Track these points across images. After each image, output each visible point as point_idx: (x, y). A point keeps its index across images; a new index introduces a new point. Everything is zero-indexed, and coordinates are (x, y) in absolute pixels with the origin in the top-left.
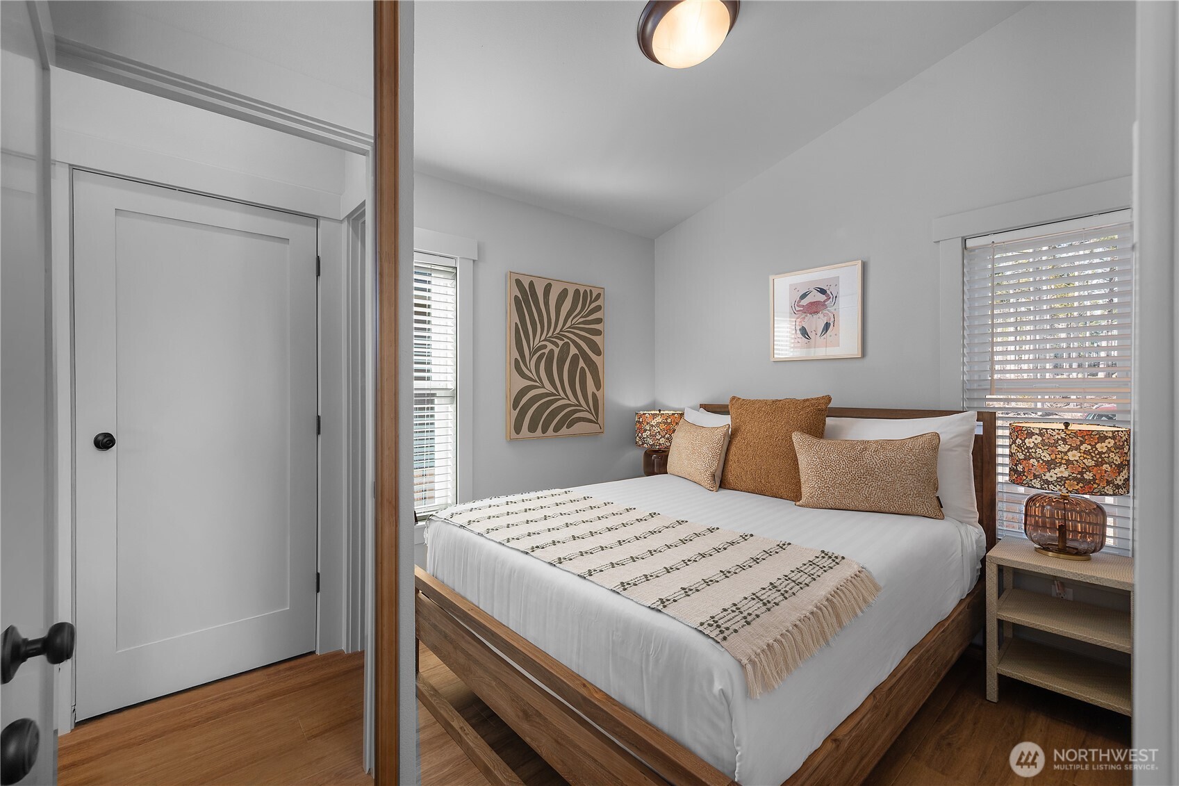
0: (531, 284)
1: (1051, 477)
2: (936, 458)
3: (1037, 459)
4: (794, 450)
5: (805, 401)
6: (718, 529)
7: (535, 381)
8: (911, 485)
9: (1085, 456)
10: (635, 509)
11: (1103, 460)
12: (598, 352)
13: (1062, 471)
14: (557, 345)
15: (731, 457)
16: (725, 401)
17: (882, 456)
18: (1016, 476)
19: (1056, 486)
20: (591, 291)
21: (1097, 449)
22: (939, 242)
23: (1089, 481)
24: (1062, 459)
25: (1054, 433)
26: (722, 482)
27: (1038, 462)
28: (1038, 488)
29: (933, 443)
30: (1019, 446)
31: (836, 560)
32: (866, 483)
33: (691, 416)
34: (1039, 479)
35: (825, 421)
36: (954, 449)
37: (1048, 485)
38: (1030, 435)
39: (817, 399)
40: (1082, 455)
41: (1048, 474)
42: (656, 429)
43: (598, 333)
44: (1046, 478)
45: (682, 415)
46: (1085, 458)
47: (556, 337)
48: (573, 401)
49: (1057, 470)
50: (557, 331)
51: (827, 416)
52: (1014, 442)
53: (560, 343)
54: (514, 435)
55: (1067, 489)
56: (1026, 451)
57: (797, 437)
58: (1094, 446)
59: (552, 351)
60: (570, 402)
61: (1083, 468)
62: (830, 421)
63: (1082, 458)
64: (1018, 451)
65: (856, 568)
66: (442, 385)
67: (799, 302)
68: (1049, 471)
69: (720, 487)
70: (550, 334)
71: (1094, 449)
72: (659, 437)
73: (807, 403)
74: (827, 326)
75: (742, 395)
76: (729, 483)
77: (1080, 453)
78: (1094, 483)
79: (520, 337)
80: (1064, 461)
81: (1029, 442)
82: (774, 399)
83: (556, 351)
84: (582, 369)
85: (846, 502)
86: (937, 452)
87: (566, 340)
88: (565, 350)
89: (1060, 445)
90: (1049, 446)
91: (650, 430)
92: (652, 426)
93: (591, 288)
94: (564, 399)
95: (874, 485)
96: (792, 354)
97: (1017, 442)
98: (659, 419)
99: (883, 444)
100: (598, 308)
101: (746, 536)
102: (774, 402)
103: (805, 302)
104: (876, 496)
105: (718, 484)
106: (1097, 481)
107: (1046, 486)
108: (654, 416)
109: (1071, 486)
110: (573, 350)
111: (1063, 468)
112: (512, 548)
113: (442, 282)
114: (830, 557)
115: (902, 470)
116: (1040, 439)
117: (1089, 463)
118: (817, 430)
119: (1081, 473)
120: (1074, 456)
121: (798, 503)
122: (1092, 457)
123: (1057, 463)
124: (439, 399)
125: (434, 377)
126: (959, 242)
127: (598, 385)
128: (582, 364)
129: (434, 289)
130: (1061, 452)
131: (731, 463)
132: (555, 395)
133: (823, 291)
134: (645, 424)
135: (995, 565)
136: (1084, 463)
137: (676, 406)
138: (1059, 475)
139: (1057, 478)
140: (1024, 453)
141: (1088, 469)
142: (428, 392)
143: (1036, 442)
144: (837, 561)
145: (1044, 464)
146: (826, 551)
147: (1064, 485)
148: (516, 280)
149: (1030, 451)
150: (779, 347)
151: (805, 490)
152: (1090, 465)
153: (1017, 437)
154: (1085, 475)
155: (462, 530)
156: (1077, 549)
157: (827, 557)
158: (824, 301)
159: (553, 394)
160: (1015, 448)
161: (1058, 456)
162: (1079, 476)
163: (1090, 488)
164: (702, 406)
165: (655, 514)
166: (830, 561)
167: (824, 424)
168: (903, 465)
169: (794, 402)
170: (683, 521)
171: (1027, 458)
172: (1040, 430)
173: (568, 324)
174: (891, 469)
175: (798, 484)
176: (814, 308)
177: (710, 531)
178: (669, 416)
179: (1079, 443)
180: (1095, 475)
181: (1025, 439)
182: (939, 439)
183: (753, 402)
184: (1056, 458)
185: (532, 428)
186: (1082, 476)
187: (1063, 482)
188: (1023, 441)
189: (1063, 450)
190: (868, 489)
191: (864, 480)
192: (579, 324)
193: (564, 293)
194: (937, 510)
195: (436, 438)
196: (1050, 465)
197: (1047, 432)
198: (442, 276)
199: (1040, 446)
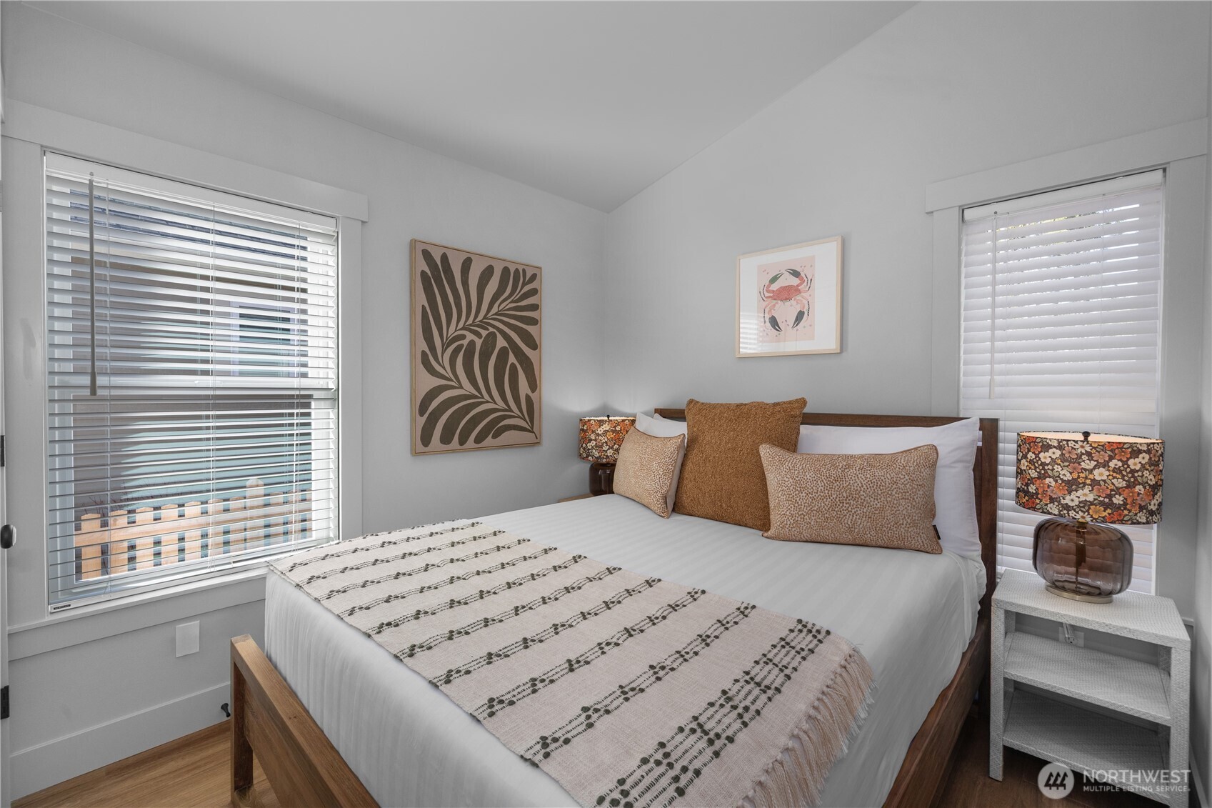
0: (444, 258)
1: (1072, 500)
2: (933, 477)
3: (1055, 479)
4: (762, 467)
5: (775, 405)
6: (659, 580)
7: (450, 380)
8: (904, 512)
9: (1115, 474)
10: (555, 549)
11: (1136, 479)
12: (534, 345)
13: (1086, 494)
14: (479, 335)
15: (686, 475)
16: (681, 404)
17: (868, 476)
18: (1027, 498)
19: (1078, 513)
20: (524, 270)
21: (1128, 466)
22: (932, 212)
23: (1118, 507)
24: (1086, 478)
25: (1077, 446)
26: (677, 505)
27: (1056, 481)
28: (1055, 515)
29: (930, 457)
30: (1031, 462)
31: (819, 635)
32: (850, 509)
33: (644, 424)
34: (1056, 503)
35: (799, 429)
36: (953, 465)
37: (1068, 511)
38: (1047, 447)
39: (790, 402)
40: (1111, 473)
41: (1068, 498)
42: (604, 439)
43: (534, 322)
44: (1065, 502)
45: (633, 421)
46: (1114, 478)
47: (477, 326)
48: (501, 404)
49: (1080, 493)
50: (480, 317)
51: (802, 424)
52: (1025, 457)
53: (484, 333)
54: (420, 447)
55: (1092, 517)
56: (1041, 467)
57: (765, 451)
58: (1125, 463)
59: (472, 343)
60: (497, 407)
61: (1112, 490)
62: (804, 429)
63: (1110, 477)
64: (1030, 468)
65: (846, 649)
66: (322, 384)
67: (769, 286)
68: (1070, 493)
69: (674, 510)
70: (470, 321)
71: (1126, 466)
72: (605, 448)
73: (778, 408)
74: (800, 316)
75: (702, 399)
76: (684, 507)
77: (1109, 471)
78: (1125, 509)
79: (428, 324)
80: (1088, 482)
81: (1045, 457)
82: (738, 402)
83: (479, 342)
84: (513, 366)
85: (825, 533)
86: (934, 470)
87: (491, 329)
88: (490, 341)
89: (1084, 461)
90: (1070, 462)
91: (595, 440)
92: (598, 435)
93: (525, 267)
94: (488, 402)
95: (859, 512)
96: (760, 349)
97: (1029, 456)
98: (606, 427)
99: (873, 460)
100: (534, 292)
101: (696, 593)
102: (738, 406)
103: (775, 287)
104: (861, 526)
105: (670, 508)
106: (1128, 507)
107: (1065, 512)
108: (601, 423)
109: (1096, 512)
110: (501, 343)
111: (1087, 489)
112: (351, 626)
113: (321, 248)
114: (810, 631)
115: (894, 493)
116: (1058, 453)
117: (1119, 483)
118: (789, 443)
119: (1110, 496)
120: (1101, 474)
121: (766, 534)
122: (1123, 476)
123: (1081, 484)
124: (317, 402)
125: (311, 373)
126: (956, 212)
127: (533, 385)
128: (512, 359)
129: (310, 257)
130: (1086, 470)
131: (686, 482)
132: (476, 397)
133: (796, 274)
134: (590, 433)
135: (1003, 611)
136: (1113, 484)
137: (628, 410)
138: (1082, 499)
139: (1080, 502)
140: (1038, 470)
141: (1118, 491)
142: (297, 393)
143: (1054, 457)
144: (820, 637)
145: (1063, 484)
146: (804, 620)
147: (1088, 511)
148: (423, 251)
149: (1046, 467)
150: (746, 341)
151: (775, 518)
152: (1120, 486)
153: (1029, 451)
154: (1114, 499)
155: (297, 592)
156: (1099, 588)
157: (805, 630)
158: (798, 286)
159: (475, 397)
160: (1026, 464)
161: (1081, 475)
162: (1107, 500)
163: (1120, 515)
164: (657, 411)
165: (580, 557)
166: (810, 637)
167: (798, 434)
168: (894, 486)
169: (761, 407)
170: (614, 569)
171: (1042, 477)
172: (1059, 441)
173: (495, 310)
174: (880, 492)
175: (766, 508)
176: (786, 294)
177: (649, 583)
178: (618, 423)
179: (1107, 459)
180: (1126, 499)
181: (1040, 452)
182: (937, 453)
183: (714, 406)
184: (1079, 477)
185: (446, 439)
186: (1110, 500)
187: (1087, 508)
188: (1037, 456)
189: (1088, 467)
190: (851, 517)
191: (848, 505)
192: (508, 310)
193: (488, 272)
194: (932, 542)
195: (313, 452)
196: (1072, 485)
197: (1068, 444)
198: (320, 241)
199: (1059, 462)
